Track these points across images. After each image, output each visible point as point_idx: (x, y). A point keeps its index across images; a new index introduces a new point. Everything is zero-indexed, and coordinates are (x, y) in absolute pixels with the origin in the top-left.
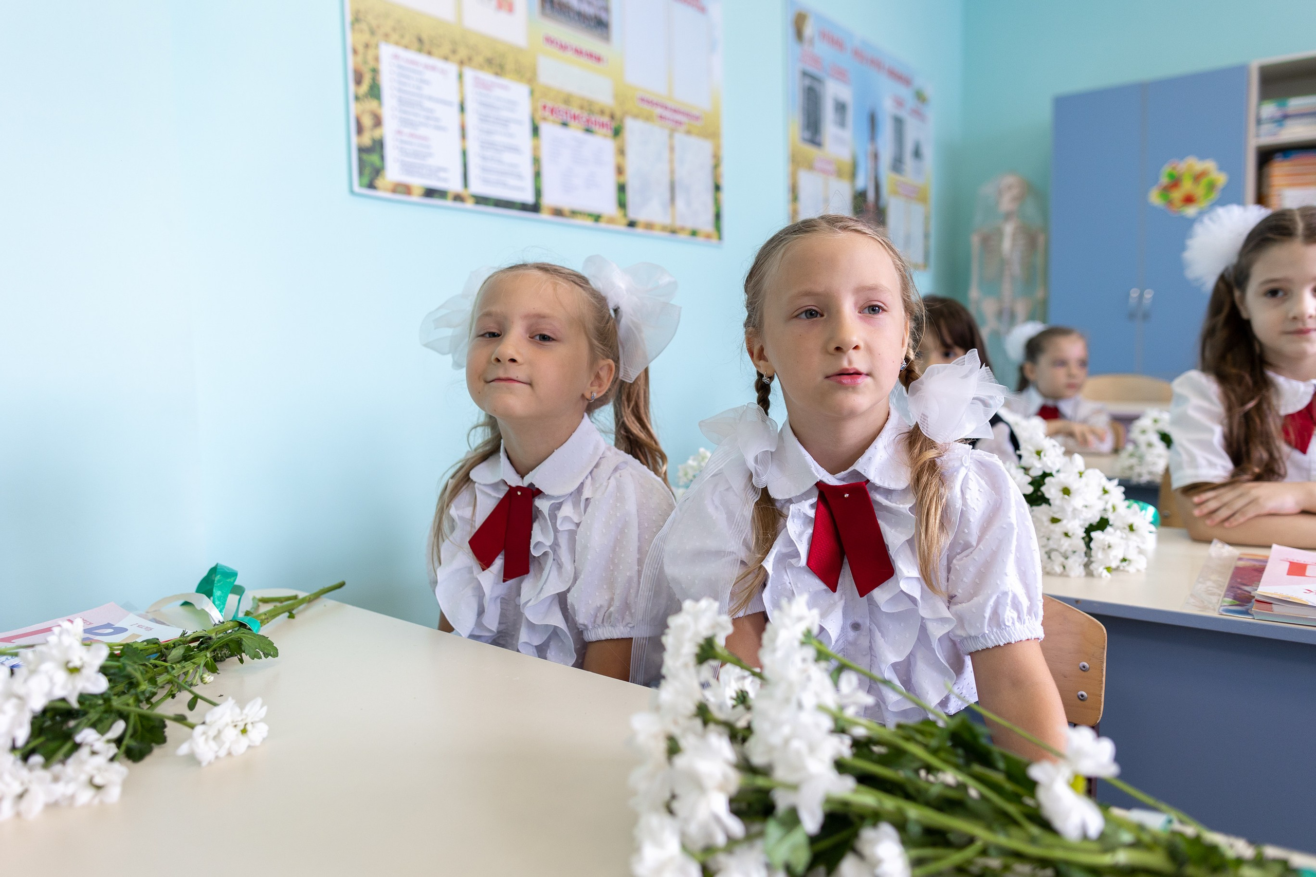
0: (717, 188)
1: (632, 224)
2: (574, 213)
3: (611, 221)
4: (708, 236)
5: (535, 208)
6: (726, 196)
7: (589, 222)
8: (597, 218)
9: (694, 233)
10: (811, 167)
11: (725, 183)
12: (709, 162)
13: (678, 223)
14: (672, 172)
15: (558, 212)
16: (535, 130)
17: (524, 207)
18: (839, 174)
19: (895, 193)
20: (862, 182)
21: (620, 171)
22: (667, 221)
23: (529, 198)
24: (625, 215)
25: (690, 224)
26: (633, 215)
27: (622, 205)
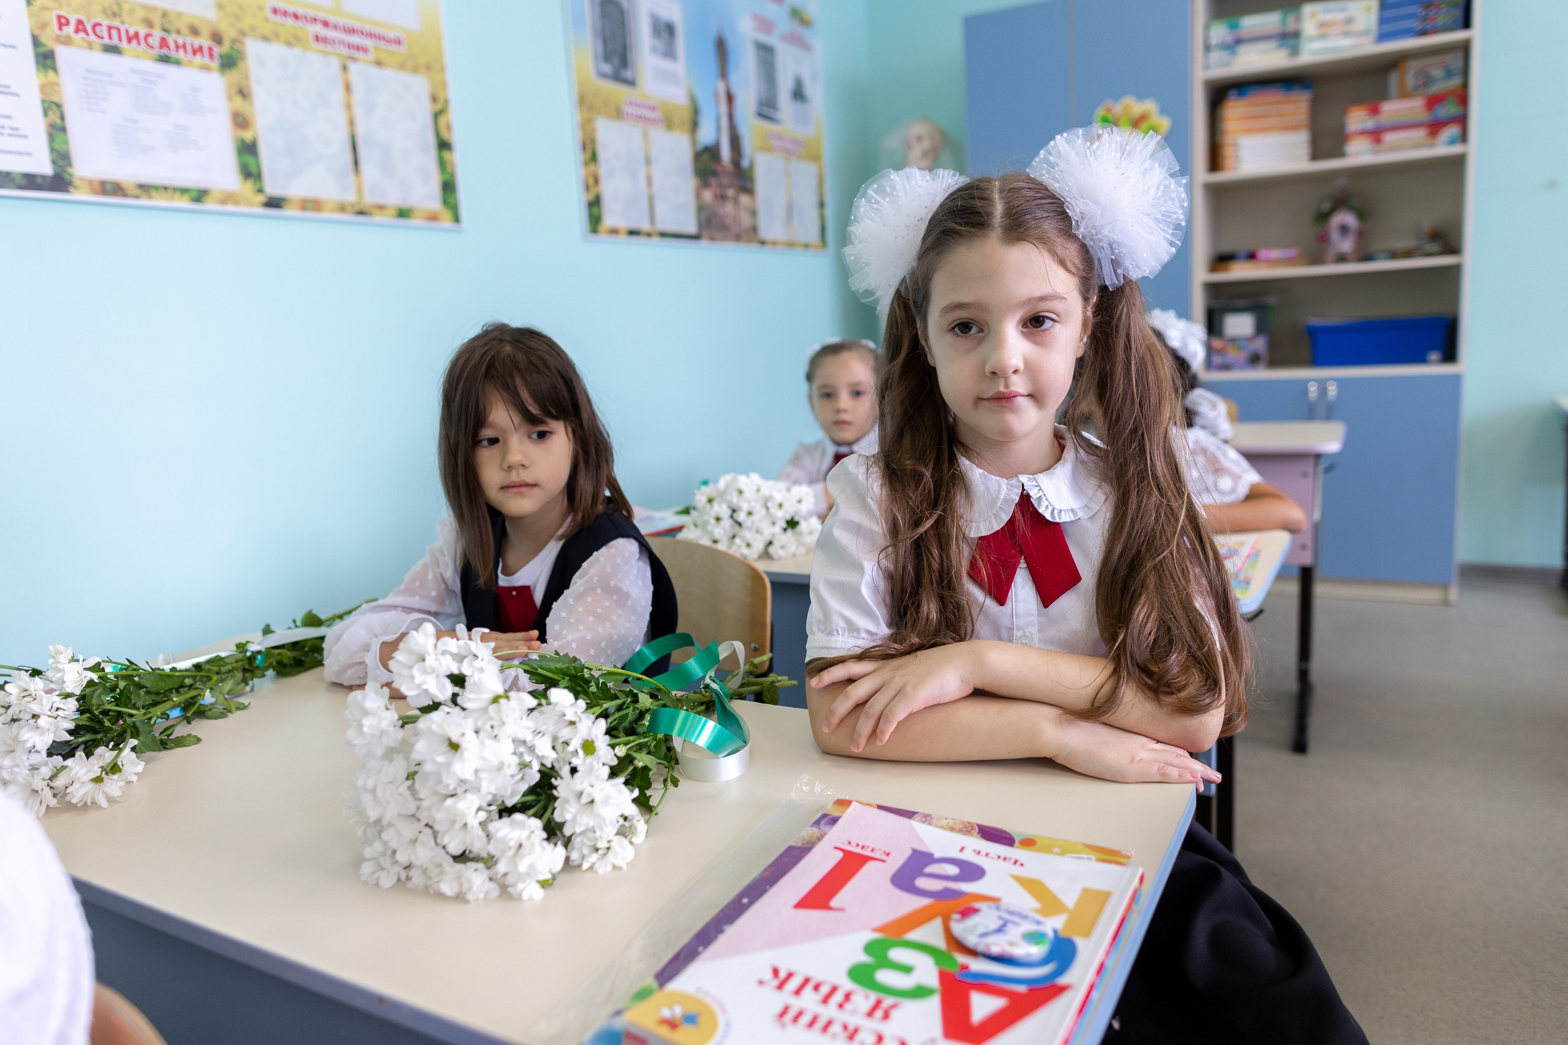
0: (444, 145)
1: (274, 203)
2: (145, 189)
3: (229, 198)
4: (433, 217)
5: (59, 182)
6: (459, 157)
7: (184, 203)
8: (200, 196)
9: (403, 213)
10: (618, 114)
11: (457, 138)
12: (426, 109)
13: (369, 199)
14: (352, 123)
15: (111, 189)
16: (45, 59)
17: (31, 182)
18: (669, 123)
19: (766, 149)
20: (707, 135)
21: (241, 121)
22: (350, 197)
23: (44, 167)
24: (261, 191)
25: (394, 198)
26: (272, 189)
27: (251, 173)
